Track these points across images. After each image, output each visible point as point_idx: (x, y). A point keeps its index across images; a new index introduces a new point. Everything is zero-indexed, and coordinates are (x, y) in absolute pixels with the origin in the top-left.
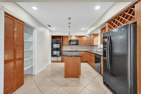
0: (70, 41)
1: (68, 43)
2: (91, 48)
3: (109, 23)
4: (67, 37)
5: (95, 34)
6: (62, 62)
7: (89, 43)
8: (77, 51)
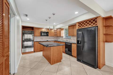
0: (41, 33)
1: (39, 34)
2: (56, 39)
3: (79, 23)
4: (38, 29)
5: (62, 29)
6: (34, 52)
7: (56, 35)
8: (47, 41)
